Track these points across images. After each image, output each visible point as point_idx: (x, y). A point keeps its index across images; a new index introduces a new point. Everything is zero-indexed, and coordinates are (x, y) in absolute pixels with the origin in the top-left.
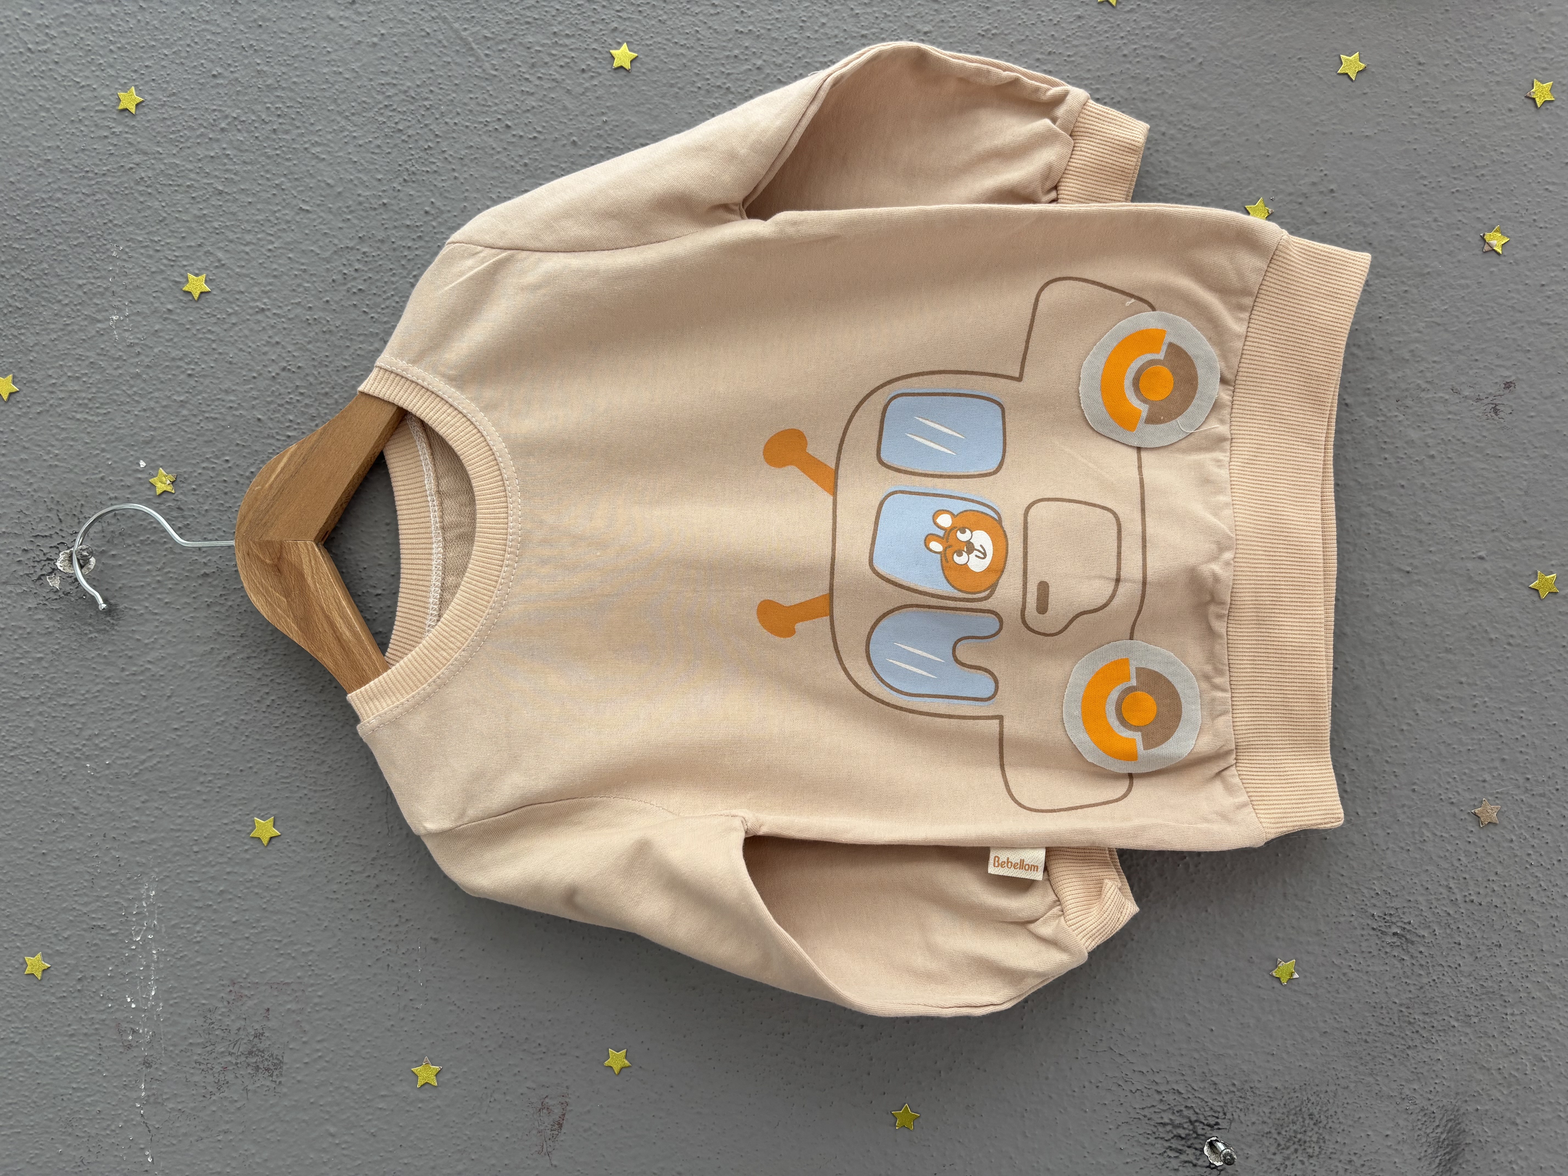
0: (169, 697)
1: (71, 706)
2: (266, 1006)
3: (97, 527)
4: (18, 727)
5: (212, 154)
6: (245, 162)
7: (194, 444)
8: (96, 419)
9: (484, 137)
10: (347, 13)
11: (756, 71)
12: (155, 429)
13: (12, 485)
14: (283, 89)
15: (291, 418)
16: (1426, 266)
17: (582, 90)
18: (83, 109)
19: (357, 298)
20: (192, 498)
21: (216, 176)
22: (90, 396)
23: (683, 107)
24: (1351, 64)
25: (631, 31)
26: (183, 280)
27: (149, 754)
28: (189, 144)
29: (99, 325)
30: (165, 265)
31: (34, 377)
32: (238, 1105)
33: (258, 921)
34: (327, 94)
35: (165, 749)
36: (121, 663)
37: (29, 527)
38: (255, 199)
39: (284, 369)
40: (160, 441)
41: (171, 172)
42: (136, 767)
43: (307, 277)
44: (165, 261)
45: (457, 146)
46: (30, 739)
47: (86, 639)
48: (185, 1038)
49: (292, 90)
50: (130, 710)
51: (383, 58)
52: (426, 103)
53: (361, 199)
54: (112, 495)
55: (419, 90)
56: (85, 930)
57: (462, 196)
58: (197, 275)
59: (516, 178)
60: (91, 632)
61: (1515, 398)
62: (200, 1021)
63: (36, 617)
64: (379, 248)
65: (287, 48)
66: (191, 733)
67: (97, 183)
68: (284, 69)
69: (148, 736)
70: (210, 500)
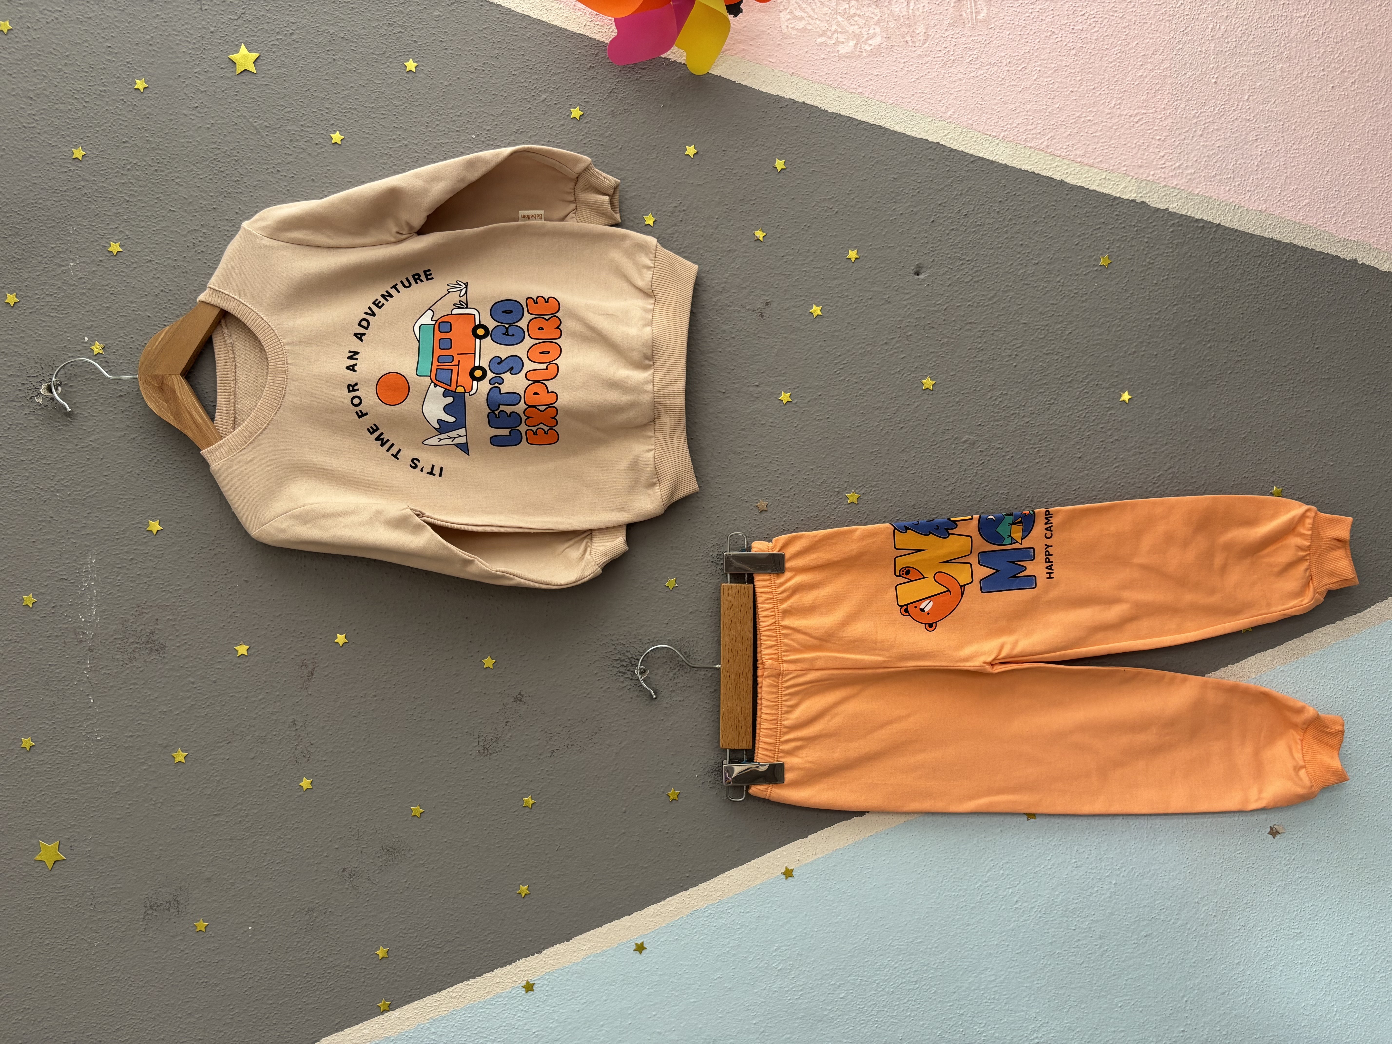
0: (102, 459)
1: (49, 464)
2: (156, 618)
3: (62, 372)
4: (19, 475)
5: (123, 182)
6: (140, 186)
7: (114, 329)
8: (61, 316)
9: (267, 176)
10: (194, 112)
11: (404, 147)
12: (93, 321)
13: (16, 350)
14: (161, 149)
15: (166, 316)
16: (728, 247)
17: (316, 154)
18: (53, 158)
19: (200, 255)
20: (113, 357)
21: (125, 193)
22: (58, 304)
23: (369, 163)
24: (691, 151)
25: (341, 125)
26: (108, 245)
27: (92, 488)
28: (110, 177)
29: (63, 268)
30: (98, 238)
31: (28, 294)
32: (141, 669)
33: (152, 574)
34: (184, 153)
35: (100, 486)
36: (75, 442)
37: (25, 372)
38: (146, 205)
39: (162, 291)
40: (96, 327)
41: (101, 190)
42: (84, 496)
43: (174, 245)
44: (98, 236)
45: (252, 180)
46: (26, 482)
47: (56, 429)
48: (112, 636)
49: (165, 150)
50: (81, 466)
51: (213, 135)
52: (235, 158)
53: (202, 205)
54: (70, 355)
55: (232, 152)
56: (57, 581)
57: (255, 205)
58: (115, 243)
59: (283, 196)
60: (59, 426)
61: (771, 310)
62: (120, 627)
63: (29, 418)
64: (212, 230)
65: (162, 129)
66: (114, 477)
67: (62, 195)
68: (161, 140)
69: (91, 479)
70: (123, 358)
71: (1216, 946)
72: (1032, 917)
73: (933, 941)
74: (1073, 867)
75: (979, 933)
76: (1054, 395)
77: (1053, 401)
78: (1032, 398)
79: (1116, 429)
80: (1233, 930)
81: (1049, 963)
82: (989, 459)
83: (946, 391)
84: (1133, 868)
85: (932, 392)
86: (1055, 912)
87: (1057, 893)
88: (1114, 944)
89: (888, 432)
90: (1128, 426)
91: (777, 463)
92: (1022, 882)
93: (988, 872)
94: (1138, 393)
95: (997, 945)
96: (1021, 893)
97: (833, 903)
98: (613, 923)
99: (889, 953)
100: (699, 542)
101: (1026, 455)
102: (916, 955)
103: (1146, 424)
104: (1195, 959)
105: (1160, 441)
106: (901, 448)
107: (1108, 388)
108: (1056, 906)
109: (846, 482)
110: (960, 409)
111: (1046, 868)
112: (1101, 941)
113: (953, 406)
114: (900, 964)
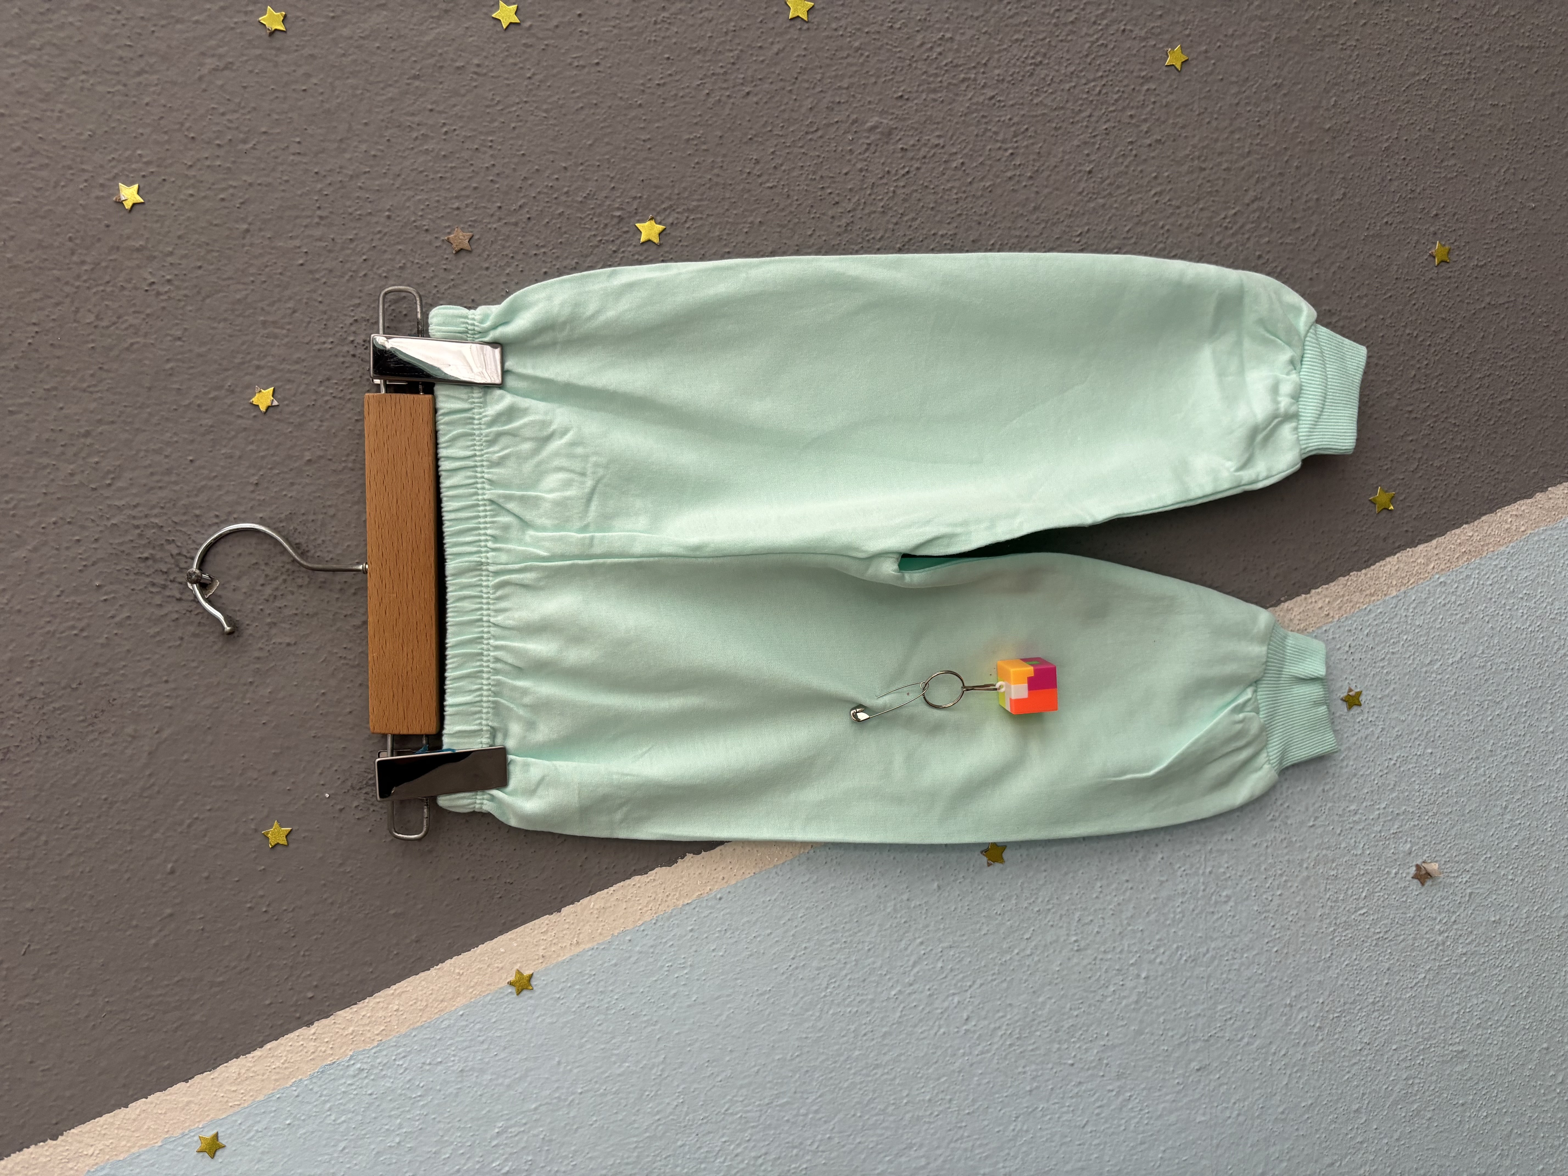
71: (1321, 1082)
72: (996, 1046)
73: (809, 1101)
74: (1072, 950)
75: (897, 1081)
76: (1042, 46)
77: (1039, 59)
78: (1000, 51)
79: (1158, 120)
80: (1350, 1052)
81: (1025, 1128)
82: (917, 165)
83: (834, 25)
84: (1178, 948)
85: (806, 26)
86: (1038, 1033)
87: (1041, 999)
88: (1143, 1086)
89: (720, 101)
90: (1180, 115)
91: (491, 152)
92: (979, 982)
93: (915, 964)
94: (1200, 53)
95: (930, 1100)
96: (976, 1003)
97: (613, 1038)
98: (151, 1098)
99: (724, 1128)
100: (325, 313)
101: (989, 162)
102: (776, 1128)
103: (1212, 113)
104: (1284, 1106)
105: (1238, 148)
106: (746, 134)
107: (1144, 39)
108: (1039, 1023)
109: (635, 198)
110: (862, 64)
111: (1022, 954)
112: (1118, 1084)
113: (848, 55)
114: (746, 1148)
